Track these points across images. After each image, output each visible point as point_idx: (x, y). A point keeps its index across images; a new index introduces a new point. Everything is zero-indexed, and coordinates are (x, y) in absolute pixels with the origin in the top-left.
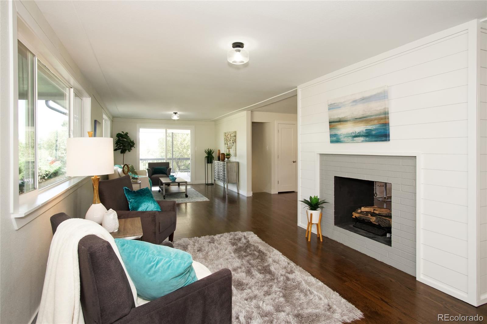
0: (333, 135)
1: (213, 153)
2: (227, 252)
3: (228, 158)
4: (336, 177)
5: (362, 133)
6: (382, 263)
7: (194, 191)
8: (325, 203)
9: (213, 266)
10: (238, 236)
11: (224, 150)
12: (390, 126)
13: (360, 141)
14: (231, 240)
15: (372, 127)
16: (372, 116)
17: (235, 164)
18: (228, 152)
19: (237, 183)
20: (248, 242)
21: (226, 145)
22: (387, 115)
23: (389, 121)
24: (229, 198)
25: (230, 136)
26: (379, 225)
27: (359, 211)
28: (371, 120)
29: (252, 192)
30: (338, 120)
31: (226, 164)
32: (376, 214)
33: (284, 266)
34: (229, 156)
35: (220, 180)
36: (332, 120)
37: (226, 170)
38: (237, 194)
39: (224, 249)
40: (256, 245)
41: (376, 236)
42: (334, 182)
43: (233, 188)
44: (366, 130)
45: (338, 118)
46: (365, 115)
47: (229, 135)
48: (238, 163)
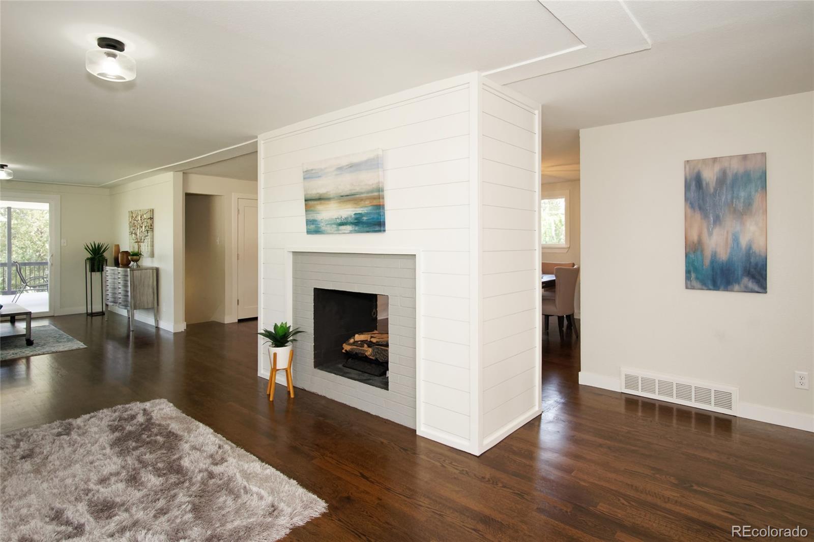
0: (311, 221)
1: (104, 251)
2: (95, 448)
3: (136, 261)
4: (316, 290)
5: (350, 219)
6: (377, 417)
7: (53, 330)
8: (300, 334)
9: (50, 484)
10: (128, 413)
11: (127, 245)
12: (385, 209)
13: (346, 232)
14: (114, 421)
15: (362, 211)
16: (362, 193)
17: (151, 271)
18: (136, 250)
19: (155, 307)
20: (149, 420)
21: (134, 235)
22: (381, 193)
23: (384, 202)
24: (137, 338)
25: (141, 217)
26: (377, 359)
27: (352, 341)
28: (362, 200)
29: (185, 323)
30: (317, 197)
31: (129, 272)
32: (374, 343)
33: (209, 453)
34: (138, 257)
35: (117, 305)
36: (309, 197)
37: (129, 285)
38: (154, 330)
39: (89, 443)
40: (164, 423)
41: (371, 378)
42: (313, 297)
43: (145, 318)
44: (355, 214)
45: (318, 193)
46: (353, 192)
47: (139, 217)
48: (157, 270)
